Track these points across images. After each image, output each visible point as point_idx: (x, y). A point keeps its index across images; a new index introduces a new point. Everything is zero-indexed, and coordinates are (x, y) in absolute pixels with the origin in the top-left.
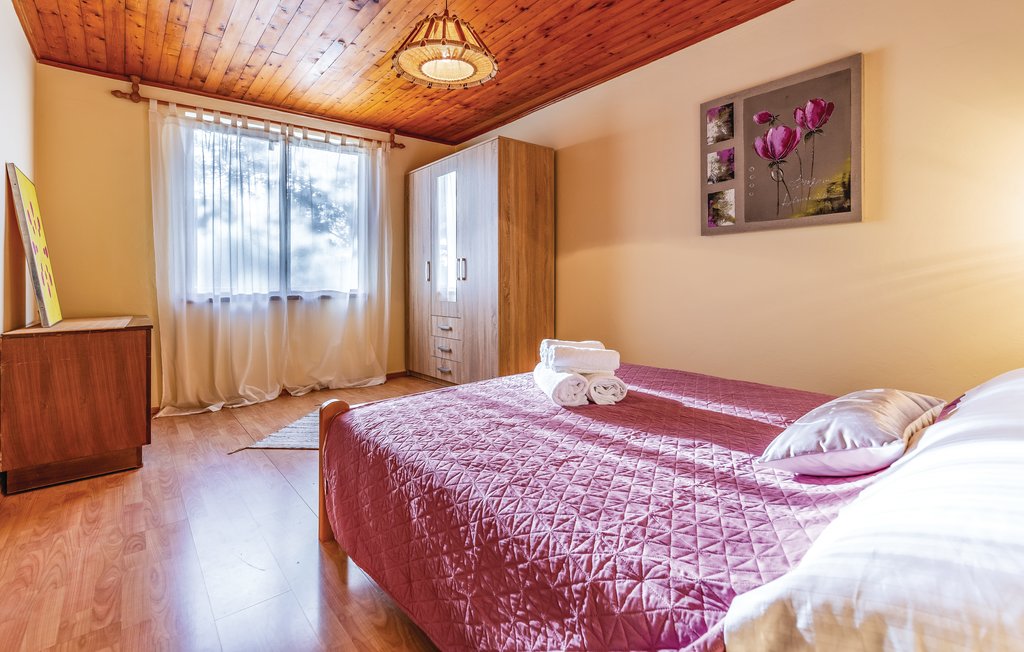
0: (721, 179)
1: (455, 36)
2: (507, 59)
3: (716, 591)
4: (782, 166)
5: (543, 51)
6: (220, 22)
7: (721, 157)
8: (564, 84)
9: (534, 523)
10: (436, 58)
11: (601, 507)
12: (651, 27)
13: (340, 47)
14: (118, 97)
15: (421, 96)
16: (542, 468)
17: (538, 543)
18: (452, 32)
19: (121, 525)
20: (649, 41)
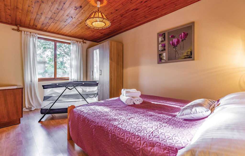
0: (162, 51)
1: (100, 16)
2: (112, 22)
3: (173, 149)
4: (176, 47)
5: (121, 20)
6: (41, 12)
7: (162, 46)
8: (125, 28)
9: (126, 134)
10: (96, 21)
11: (141, 129)
12: (146, 15)
13: (72, 19)
14: (13, 30)
15: (91, 31)
16: (125, 120)
17: (127, 139)
18: (100, 15)
19: (15, 139)
20: (146, 18)
